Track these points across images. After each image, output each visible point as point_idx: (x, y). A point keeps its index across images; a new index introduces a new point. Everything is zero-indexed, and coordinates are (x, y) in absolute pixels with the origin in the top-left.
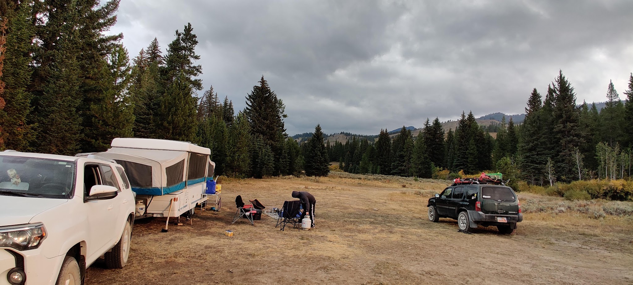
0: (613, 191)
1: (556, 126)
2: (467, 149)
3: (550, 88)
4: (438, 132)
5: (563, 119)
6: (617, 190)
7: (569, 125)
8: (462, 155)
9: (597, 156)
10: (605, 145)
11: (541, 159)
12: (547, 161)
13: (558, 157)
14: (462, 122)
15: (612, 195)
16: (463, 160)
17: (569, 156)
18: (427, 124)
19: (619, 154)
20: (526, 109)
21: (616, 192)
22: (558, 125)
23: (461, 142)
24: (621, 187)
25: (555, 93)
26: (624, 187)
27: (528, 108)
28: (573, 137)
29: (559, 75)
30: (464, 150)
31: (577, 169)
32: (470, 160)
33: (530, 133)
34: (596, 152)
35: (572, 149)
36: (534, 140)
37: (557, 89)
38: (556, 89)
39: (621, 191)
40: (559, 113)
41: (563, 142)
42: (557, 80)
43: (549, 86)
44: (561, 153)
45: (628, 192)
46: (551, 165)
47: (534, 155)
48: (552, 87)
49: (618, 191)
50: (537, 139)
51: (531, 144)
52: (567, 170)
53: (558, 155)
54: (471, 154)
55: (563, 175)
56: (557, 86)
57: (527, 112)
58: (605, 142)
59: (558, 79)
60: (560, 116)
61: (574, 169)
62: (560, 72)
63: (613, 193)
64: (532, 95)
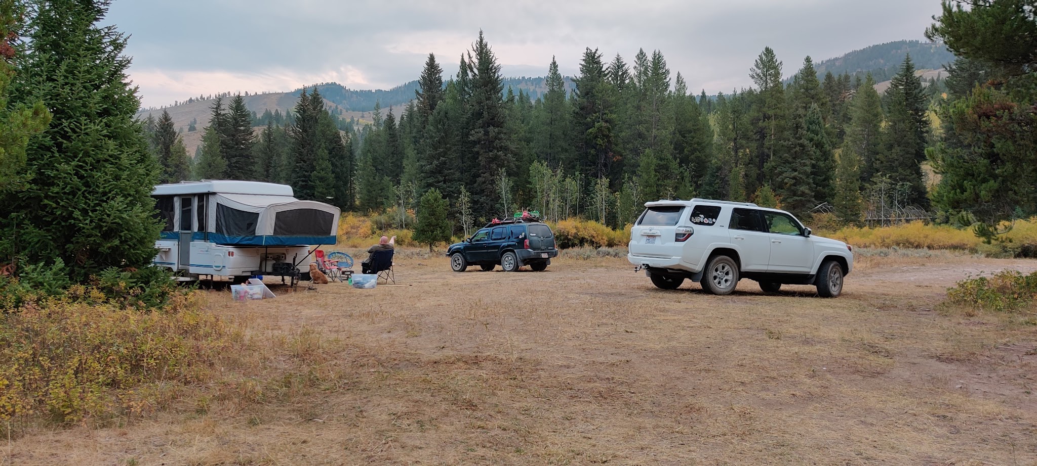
0: (562, 238)
1: (473, 132)
2: (313, 169)
3: (463, 61)
4: (242, 128)
5: (484, 119)
6: (568, 235)
7: (493, 131)
8: (303, 181)
9: (530, 183)
10: (542, 165)
11: (451, 189)
12: (460, 193)
13: (475, 185)
14: (301, 109)
15: (562, 244)
16: (305, 192)
17: (492, 184)
18: (217, 108)
19: (563, 181)
20: (417, 93)
21: (566, 238)
22: (476, 130)
23: (301, 154)
24: (574, 231)
25: (472, 71)
26: (578, 232)
27: (421, 92)
28: (498, 152)
29: (479, 40)
30: (306, 171)
31: (502, 205)
32: (318, 192)
33: (433, 141)
34: (529, 176)
35: (496, 172)
36: (440, 155)
37: (474, 64)
38: (472, 64)
39: (575, 237)
40: (477, 108)
41: (482, 160)
42: (475, 48)
43: (462, 56)
44: (480, 179)
45: (583, 238)
46: (466, 199)
47: (439, 182)
48: (467, 60)
49: (569, 237)
50: (444, 154)
51: (435, 162)
52: (488, 207)
53: (475, 182)
54: (322, 179)
55: (481, 216)
56: (475, 60)
57: (419, 99)
58: (543, 161)
59: (477, 48)
60: (479, 115)
61: (498, 206)
62: (481, 35)
63: (564, 240)
64: (426, 66)
